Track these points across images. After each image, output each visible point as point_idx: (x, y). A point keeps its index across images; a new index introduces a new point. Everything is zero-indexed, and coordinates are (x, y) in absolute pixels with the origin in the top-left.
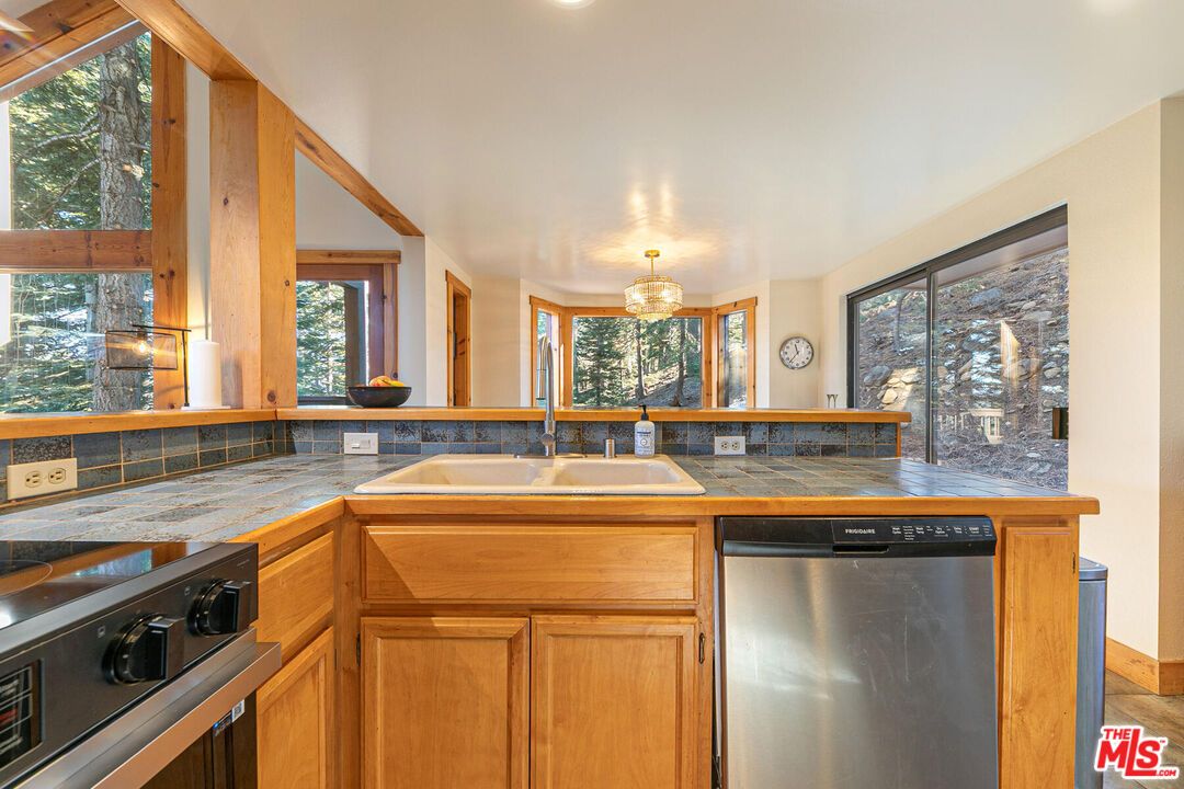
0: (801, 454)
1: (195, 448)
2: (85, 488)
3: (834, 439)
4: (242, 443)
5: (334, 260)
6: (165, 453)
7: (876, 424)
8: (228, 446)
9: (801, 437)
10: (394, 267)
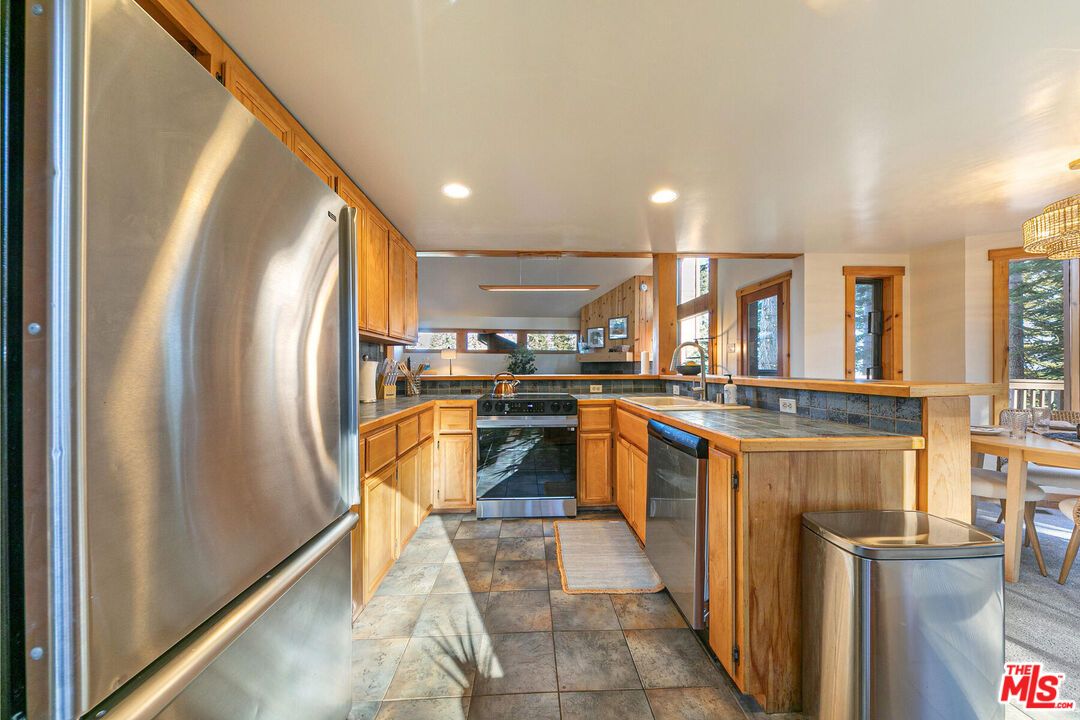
0: (832, 419)
1: (632, 386)
2: (603, 392)
3: (858, 409)
4: (649, 387)
5: (763, 287)
6: (623, 387)
7: (897, 397)
8: (643, 387)
9: (833, 404)
10: (788, 282)
